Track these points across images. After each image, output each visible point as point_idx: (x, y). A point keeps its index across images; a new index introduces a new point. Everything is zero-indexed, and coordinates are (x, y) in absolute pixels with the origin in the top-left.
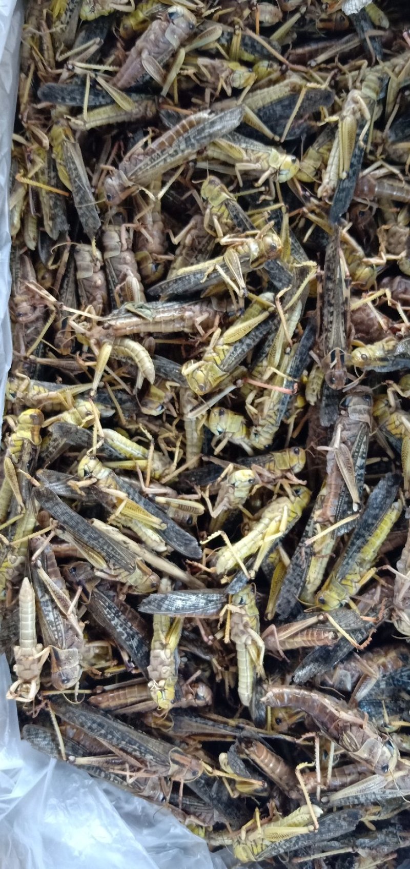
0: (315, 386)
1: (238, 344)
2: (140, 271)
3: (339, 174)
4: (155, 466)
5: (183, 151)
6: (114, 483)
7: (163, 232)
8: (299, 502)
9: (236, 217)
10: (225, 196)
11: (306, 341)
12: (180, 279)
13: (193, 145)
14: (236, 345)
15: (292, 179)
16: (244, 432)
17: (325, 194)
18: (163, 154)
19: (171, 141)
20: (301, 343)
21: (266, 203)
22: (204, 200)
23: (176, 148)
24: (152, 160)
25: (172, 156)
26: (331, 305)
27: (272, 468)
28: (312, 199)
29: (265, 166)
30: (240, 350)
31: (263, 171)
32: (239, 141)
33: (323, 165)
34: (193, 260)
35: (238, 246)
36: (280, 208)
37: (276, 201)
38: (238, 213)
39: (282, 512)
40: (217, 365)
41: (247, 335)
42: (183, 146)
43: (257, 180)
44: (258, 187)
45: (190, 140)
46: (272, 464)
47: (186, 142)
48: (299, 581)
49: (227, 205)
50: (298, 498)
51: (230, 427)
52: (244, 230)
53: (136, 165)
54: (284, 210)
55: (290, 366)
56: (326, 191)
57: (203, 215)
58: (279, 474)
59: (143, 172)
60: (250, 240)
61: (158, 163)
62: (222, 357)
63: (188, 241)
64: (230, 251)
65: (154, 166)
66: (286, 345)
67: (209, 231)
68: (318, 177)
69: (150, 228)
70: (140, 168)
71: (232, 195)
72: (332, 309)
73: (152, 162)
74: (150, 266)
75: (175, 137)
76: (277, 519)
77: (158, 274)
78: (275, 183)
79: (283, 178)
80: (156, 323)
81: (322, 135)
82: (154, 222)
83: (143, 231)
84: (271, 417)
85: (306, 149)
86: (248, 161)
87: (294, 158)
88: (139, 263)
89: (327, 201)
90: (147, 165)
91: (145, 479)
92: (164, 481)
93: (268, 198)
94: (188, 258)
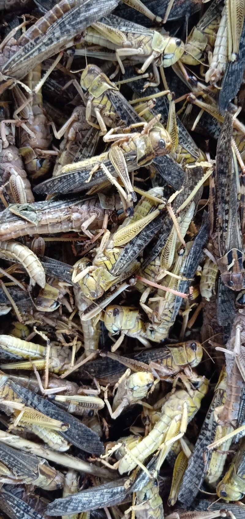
0: (210, 282)
1: (129, 246)
2: (25, 167)
3: (227, 56)
4: (53, 364)
5: (58, 39)
6: (11, 391)
7: (46, 125)
8: (198, 395)
9: (119, 108)
10: (106, 86)
11: (199, 240)
12: (64, 177)
13: (68, 31)
14: (127, 247)
15: (177, 63)
16: (140, 327)
17: (213, 79)
18: (37, 44)
19: (45, 28)
20: (195, 242)
21: (151, 91)
22: (84, 91)
23: (50, 36)
24: (26, 50)
25: (47, 45)
26: (226, 202)
27: (169, 364)
28: (199, 84)
29: (149, 51)
30: (132, 252)
31: (147, 57)
32: (119, 24)
33: (209, 46)
34: (78, 155)
35: (123, 141)
36: (166, 95)
37: (161, 88)
38: (122, 104)
39: (182, 410)
40: (108, 270)
41: (138, 236)
42: (57, 34)
43: (140, 65)
44: (141, 74)
45: (65, 26)
46: (169, 360)
47: (61, 29)
48: (200, 473)
49: (109, 97)
50: (197, 392)
51: (125, 325)
52: (129, 123)
53: (9, 58)
54: (170, 97)
55: (184, 265)
56: (215, 75)
57: (85, 106)
58: (176, 369)
59: (17, 65)
60: (135, 135)
61: (32, 54)
62: (113, 261)
63: (71, 135)
64: (115, 148)
65: (28, 57)
66: (179, 247)
67: (91, 124)
68: (204, 59)
69: (31, 123)
70: (13, 60)
71: (113, 84)
72: (227, 207)
73: (26, 53)
74: (35, 162)
75: (48, 23)
76: (177, 418)
77: (44, 170)
78: (158, 68)
79: (168, 63)
80: (43, 226)
81: (207, 13)
82: (35, 115)
83: (24, 126)
84: (166, 315)
85: (190, 29)
86: (129, 46)
87: (179, 40)
88: (24, 159)
89: (216, 86)
90: (22, 56)
91: (43, 380)
92: (63, 376)
93: (153, 85)
94: (72, 153)
